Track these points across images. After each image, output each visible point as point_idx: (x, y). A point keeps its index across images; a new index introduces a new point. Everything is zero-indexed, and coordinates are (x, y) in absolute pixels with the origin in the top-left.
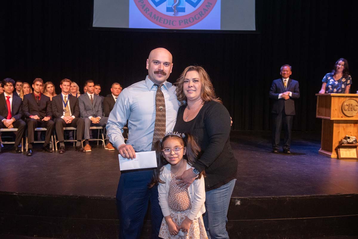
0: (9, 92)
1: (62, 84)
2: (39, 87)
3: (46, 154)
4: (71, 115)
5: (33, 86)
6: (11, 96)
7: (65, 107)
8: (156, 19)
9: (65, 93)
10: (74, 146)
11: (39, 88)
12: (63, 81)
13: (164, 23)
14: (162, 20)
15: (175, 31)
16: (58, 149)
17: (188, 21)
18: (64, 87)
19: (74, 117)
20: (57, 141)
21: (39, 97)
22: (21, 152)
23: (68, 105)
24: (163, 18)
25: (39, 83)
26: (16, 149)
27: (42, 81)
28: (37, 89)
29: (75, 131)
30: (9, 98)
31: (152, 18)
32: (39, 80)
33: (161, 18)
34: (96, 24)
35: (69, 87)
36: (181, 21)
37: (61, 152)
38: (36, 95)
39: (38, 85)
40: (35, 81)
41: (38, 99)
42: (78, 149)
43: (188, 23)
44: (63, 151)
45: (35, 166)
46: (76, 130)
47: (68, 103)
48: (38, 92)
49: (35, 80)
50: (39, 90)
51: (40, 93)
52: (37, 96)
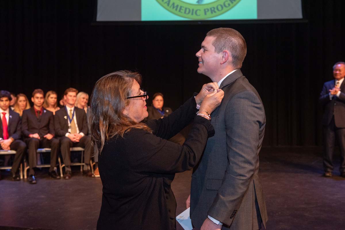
0: (4, 108)
1: (67, 95)
2: (39, 100)
3: (52, 181)
4: (78, 132)
5: (33, 100)
6: (7, 112)
7: (70, 122)
8: (175, 8)
9: (71, 106)
10: (81, 170)
11: (40, 102)
12: (67, 90)
13: (185, 12)
14: (183, 10)
15: (200, 23)
16: (63, 174)
17: (216, 10)
18: (69, 98)
19: (82, 134)
20: (62, 165)
21: (40, 112)
22: (20, 180)
23: (74, 121)
24: (183, 7)
25: (39, 95)
26: (14, 176)
27: (42, 92)
28: (38, 103)
29: (82, 152)
30: (4, 114)
31: (170, 7)
32: (39, 92)
33: (181, 7)
34: (101, 17)
35: (75, 98)
36: (207, 10)
37: (67, 178)
38: (36, 109)
39: (38, 98)
40: (35, 94)
41: (39, 114)
42: (87, 174)
43: (215, 12)
44: (70, 177)
45: (43, 196)
46: (84, 151)
47: (75, 117)
48: (39, 106)
49: (34, 92)
50: (40, 104)
51: (41, 107)
52: (38, 111)
